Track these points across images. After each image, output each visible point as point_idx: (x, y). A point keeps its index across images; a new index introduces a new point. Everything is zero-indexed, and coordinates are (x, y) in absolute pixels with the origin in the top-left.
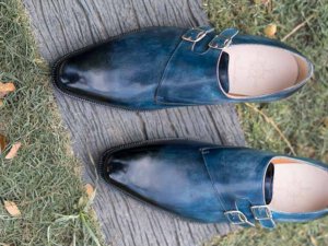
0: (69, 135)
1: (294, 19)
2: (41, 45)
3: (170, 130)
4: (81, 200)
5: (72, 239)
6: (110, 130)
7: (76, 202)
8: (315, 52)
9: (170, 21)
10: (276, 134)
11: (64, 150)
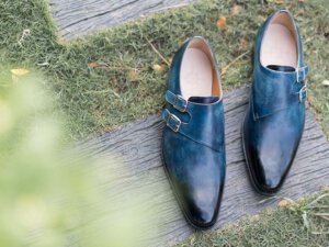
0: (244, 218)
1: (148, 51)
2: (180, 239)
3: (236, 144)
4: (292, 209)
5: (319, 217)
6: (239, 188)
7: (292, 213)
8: (172, 36)
9: (156, 143)
10: (233, 66)
11: (255, 222)
